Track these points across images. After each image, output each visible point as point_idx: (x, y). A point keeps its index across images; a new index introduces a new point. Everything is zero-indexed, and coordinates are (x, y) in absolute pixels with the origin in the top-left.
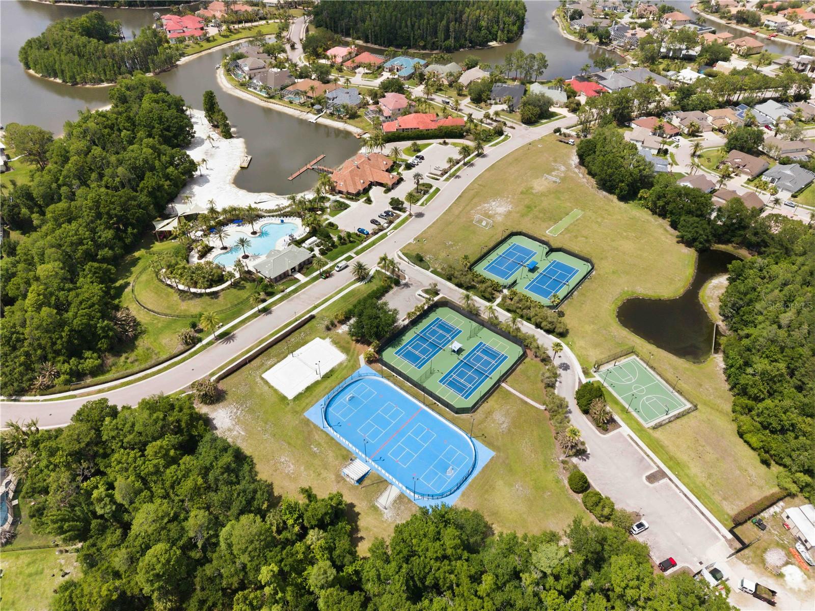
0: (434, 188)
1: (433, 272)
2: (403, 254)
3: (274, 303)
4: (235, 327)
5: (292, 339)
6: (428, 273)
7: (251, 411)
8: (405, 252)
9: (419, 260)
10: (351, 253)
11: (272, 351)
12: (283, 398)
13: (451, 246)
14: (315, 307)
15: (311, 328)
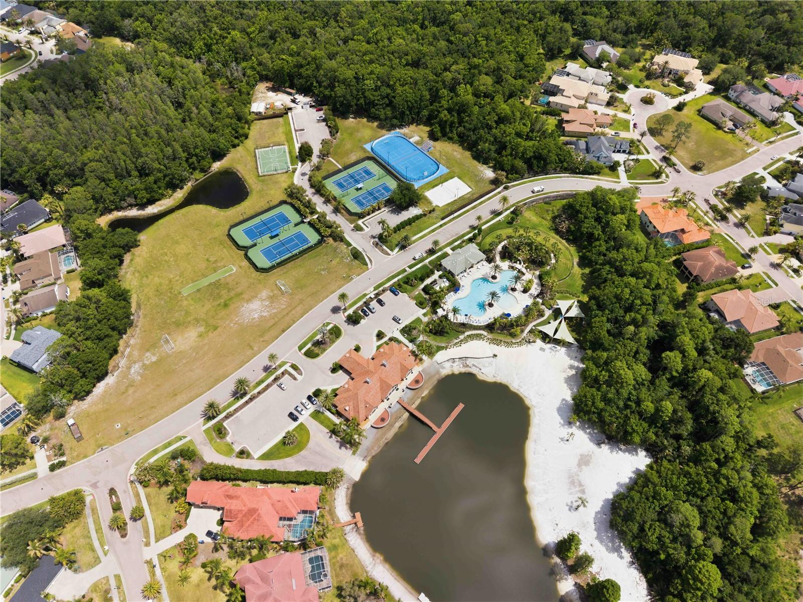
0: (303, 351)
1: (349, 244)
2: (367, 265)
3: (469, 233)
4: (492, 219)
5: (456, 207)
6: (354, 245)
7: (476, 176)
8: (365, 266)
9: (357, 255)
10: (409, 271)
11: (467, 201)
12: (459, 178)
13: (324, 270)
14: (441, 226)
15: (444, 212)
